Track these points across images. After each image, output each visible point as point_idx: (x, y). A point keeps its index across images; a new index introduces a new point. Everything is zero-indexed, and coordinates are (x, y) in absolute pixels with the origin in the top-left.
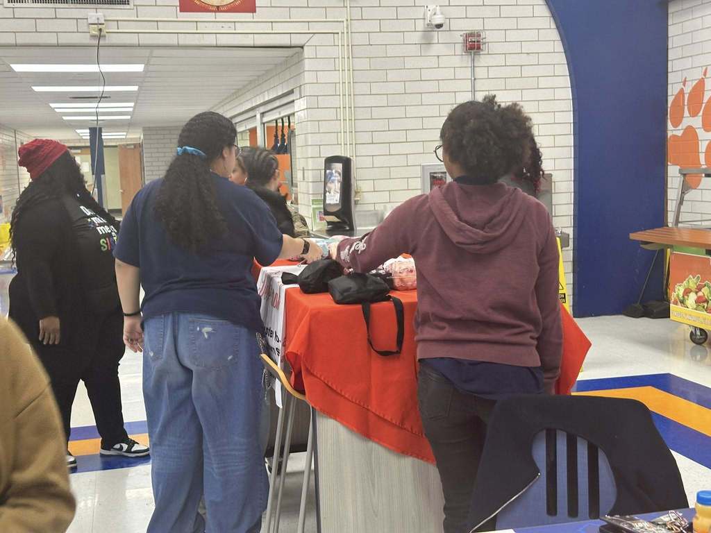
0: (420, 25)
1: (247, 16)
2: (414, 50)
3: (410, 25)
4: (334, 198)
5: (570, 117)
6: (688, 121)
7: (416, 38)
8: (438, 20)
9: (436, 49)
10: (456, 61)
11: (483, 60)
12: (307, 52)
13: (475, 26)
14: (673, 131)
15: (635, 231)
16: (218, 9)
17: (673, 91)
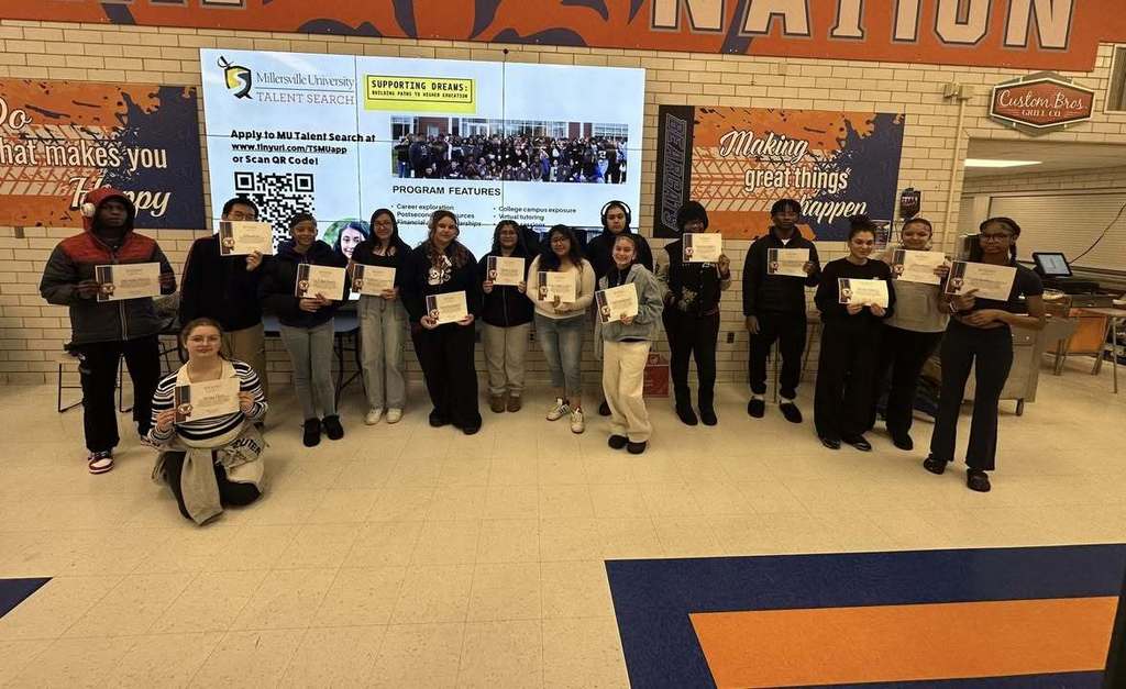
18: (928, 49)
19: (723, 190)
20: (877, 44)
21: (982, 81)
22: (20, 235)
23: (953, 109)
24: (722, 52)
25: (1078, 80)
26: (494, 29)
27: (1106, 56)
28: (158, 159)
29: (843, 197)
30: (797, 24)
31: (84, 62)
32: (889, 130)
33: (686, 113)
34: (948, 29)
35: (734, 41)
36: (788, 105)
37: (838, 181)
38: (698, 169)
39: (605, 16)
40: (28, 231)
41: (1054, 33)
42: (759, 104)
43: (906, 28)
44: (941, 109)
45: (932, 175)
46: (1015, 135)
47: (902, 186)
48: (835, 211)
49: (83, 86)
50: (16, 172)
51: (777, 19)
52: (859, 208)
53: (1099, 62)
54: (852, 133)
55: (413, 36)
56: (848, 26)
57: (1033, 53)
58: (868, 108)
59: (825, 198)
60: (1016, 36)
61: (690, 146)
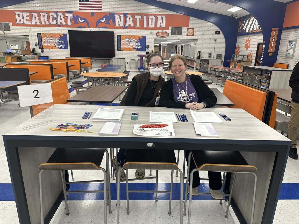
0: (210, 38)
1: (193, 36)
2: (209, 40)
3: (209, 38)
4: (198, 55)
5: (225, 48)
6: (237, 50)
7: (210, 39)
8: (212, 37)
9: (211, 40)
10: (213, 42)
11: (216, 42)
12: (198, 40)
13: (216, 38)
14: (236, 50)
15: (228, 60)
16: (190, 36)
17: (236, 46)
18: (148, 28)
19: (125, 45)
20: (142, 27)
21: (155, 32)
22: (49, 50)
23: (152, 35)
24: (124, 29)
25: (167, 31)
26: (98, 26)
27: (170, 28)
28: (63, 42)
29: (139, 46)
30: (132, 25)
31: (56, 31)
32: (144, 38)
33: (120, 36)
34: (150, 25)
35: (125, 27)
36: (132, 35)
37: (139, 44)
38: (122, 42)
39: (110, 25)
40: (50, 49)
41: (163, 26)
42: (129, 35)
43: (145, 25)
44: (150, 35)
45: (150, 43)
46: (160, 38)
47: (146, 44)
48: (138, 48)
49: (56, 34)
50: (49, 43)
51: (130, 25)
52: (141, 47)
53: (169, 29)
54: (140, 38)
55: (89, 28)
56: (138, 25)
57: (161, 28)
58: (142, 35)
59: (137, 46)
60: (158, 26)
61: (121, 40)
